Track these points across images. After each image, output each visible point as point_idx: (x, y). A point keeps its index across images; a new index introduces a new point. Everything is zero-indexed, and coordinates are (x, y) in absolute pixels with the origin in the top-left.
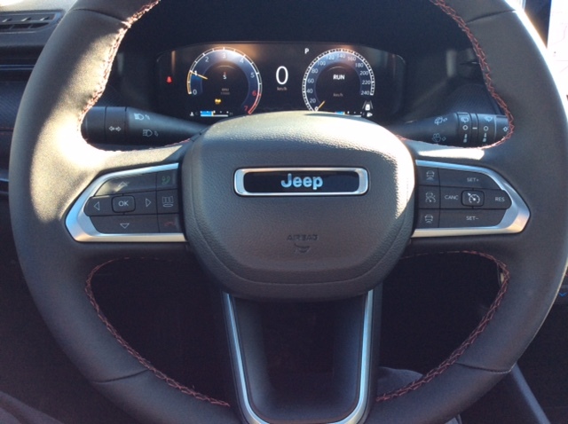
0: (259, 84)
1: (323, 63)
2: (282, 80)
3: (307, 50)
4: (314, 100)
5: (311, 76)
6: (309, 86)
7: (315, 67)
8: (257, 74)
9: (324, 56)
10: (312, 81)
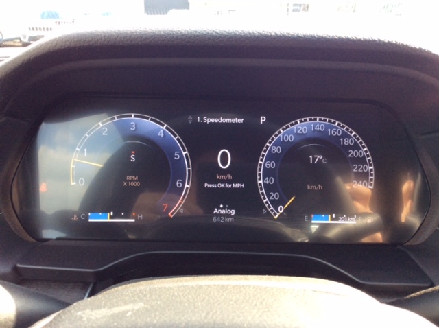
0: (187, 169)
1: (290, 138)
2: (224, 162)
3: (263, 119)
4: (276, 196)
5: (271, 157)
6: (267, 173)
7: (275, 144)
8: (184, 153)
9: (291, 128)
10: (272, 165)
